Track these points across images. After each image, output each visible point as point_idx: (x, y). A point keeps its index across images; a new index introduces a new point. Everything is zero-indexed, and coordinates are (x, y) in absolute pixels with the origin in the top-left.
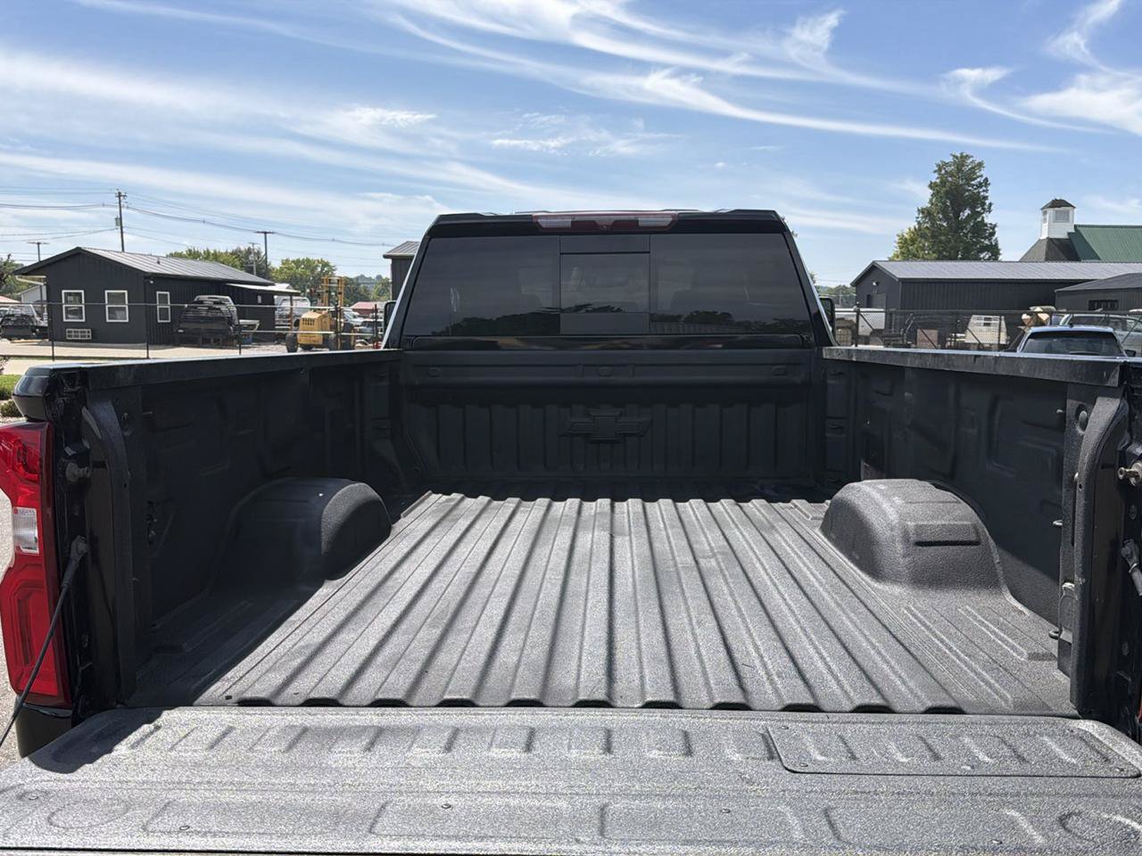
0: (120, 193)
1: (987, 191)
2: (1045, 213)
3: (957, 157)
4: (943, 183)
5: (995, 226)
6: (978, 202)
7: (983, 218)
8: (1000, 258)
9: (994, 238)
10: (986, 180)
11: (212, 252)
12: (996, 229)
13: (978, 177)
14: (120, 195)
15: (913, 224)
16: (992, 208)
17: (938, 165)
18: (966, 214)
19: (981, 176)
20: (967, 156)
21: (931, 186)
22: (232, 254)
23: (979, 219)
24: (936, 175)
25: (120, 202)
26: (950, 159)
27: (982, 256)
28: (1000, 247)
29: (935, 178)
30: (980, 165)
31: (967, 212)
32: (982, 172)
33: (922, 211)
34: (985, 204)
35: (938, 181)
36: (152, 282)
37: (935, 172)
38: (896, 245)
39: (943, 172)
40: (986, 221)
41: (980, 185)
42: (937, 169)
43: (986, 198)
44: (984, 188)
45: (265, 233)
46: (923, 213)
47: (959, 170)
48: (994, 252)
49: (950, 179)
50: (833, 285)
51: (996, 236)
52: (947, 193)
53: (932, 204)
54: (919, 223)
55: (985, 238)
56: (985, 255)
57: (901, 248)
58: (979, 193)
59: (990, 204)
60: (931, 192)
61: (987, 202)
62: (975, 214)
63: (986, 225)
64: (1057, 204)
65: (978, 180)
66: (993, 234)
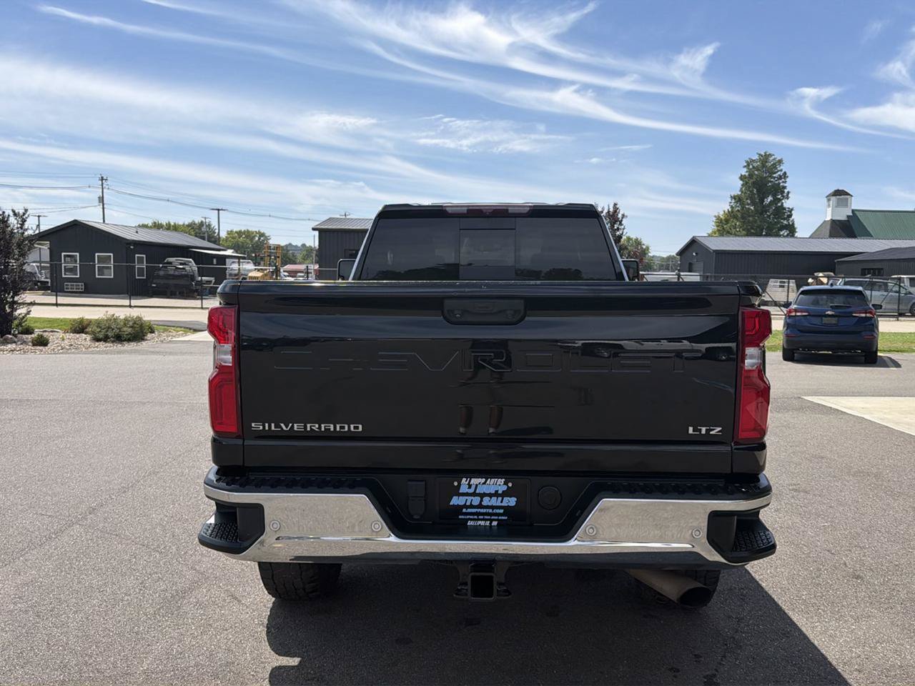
0: (102, 177)
1: (785, 182)
2: (829, 200)
3: (762, 156)
4: (751, 176)
5: (792, 210)
6: (779, 191)
7: (782, 203)
8: (796, 235)
9: (791, 219)
10: (785, 173)
11: (172, 224)
12: (793, 212)
13: (778, 171)
14: (102, 179)
15: (727, 208)
16: (790, 195)
17: (747, 162)
18: (769, 200)
19: (781, 170)
20: (770, 154)
21: (742, 178)
22: (189, 226)
23: (779, 204)
24: (745, 170)
25: (102, 184)
26: (756, 157)
27: (782, 233)
28: (796, 226)
29: (744, 172)
30: (780, 162)
31: (770, 198)
32: (781, 167)
33: (734, 197)
34: (784, 192)
35: (747, 174)
36: (132, 247)
37: (745, 167)
38: (713, 223)
39: (751, 167)
40: (785, 205)
41: (780, 178)
42: (746, 164)
43: (785, 187)
44: (783, 180)
45: (219, 210)
46: (735, 199)
47: (763, 165)
48: (791, 230)
49: (756, 172)
50: (665, 255)
51: (793, 217)
52: (754, 183)
53: (742, 192)
54: (732, 207)
55: (784, 219)
56: (784, 232)
57: (718, 226)
58: (779, 183)
59: (788, 192)
60: (741, 182)
61: (786, 191)
62: (776, 200)
63: (785, 209)
64: (838, 193)
65: (779, 173)
66: (790, 216)
